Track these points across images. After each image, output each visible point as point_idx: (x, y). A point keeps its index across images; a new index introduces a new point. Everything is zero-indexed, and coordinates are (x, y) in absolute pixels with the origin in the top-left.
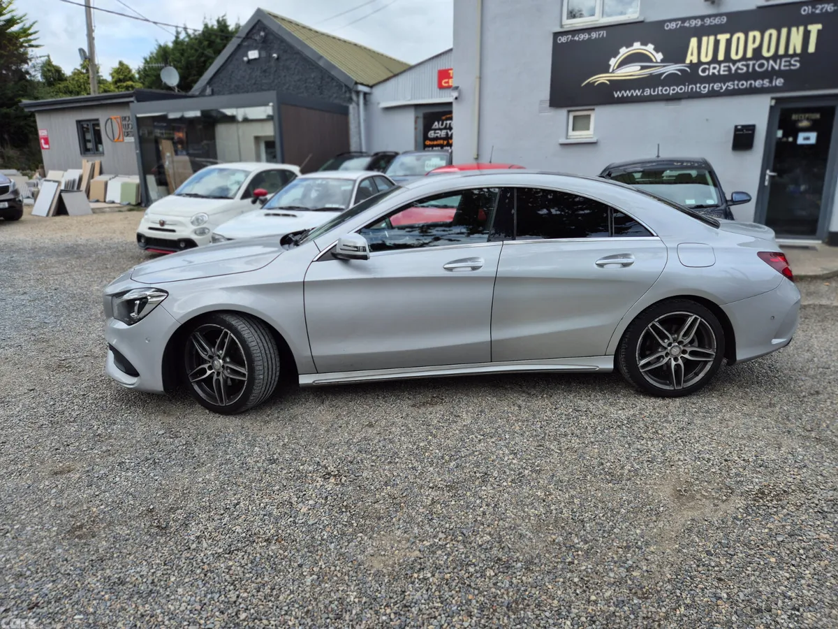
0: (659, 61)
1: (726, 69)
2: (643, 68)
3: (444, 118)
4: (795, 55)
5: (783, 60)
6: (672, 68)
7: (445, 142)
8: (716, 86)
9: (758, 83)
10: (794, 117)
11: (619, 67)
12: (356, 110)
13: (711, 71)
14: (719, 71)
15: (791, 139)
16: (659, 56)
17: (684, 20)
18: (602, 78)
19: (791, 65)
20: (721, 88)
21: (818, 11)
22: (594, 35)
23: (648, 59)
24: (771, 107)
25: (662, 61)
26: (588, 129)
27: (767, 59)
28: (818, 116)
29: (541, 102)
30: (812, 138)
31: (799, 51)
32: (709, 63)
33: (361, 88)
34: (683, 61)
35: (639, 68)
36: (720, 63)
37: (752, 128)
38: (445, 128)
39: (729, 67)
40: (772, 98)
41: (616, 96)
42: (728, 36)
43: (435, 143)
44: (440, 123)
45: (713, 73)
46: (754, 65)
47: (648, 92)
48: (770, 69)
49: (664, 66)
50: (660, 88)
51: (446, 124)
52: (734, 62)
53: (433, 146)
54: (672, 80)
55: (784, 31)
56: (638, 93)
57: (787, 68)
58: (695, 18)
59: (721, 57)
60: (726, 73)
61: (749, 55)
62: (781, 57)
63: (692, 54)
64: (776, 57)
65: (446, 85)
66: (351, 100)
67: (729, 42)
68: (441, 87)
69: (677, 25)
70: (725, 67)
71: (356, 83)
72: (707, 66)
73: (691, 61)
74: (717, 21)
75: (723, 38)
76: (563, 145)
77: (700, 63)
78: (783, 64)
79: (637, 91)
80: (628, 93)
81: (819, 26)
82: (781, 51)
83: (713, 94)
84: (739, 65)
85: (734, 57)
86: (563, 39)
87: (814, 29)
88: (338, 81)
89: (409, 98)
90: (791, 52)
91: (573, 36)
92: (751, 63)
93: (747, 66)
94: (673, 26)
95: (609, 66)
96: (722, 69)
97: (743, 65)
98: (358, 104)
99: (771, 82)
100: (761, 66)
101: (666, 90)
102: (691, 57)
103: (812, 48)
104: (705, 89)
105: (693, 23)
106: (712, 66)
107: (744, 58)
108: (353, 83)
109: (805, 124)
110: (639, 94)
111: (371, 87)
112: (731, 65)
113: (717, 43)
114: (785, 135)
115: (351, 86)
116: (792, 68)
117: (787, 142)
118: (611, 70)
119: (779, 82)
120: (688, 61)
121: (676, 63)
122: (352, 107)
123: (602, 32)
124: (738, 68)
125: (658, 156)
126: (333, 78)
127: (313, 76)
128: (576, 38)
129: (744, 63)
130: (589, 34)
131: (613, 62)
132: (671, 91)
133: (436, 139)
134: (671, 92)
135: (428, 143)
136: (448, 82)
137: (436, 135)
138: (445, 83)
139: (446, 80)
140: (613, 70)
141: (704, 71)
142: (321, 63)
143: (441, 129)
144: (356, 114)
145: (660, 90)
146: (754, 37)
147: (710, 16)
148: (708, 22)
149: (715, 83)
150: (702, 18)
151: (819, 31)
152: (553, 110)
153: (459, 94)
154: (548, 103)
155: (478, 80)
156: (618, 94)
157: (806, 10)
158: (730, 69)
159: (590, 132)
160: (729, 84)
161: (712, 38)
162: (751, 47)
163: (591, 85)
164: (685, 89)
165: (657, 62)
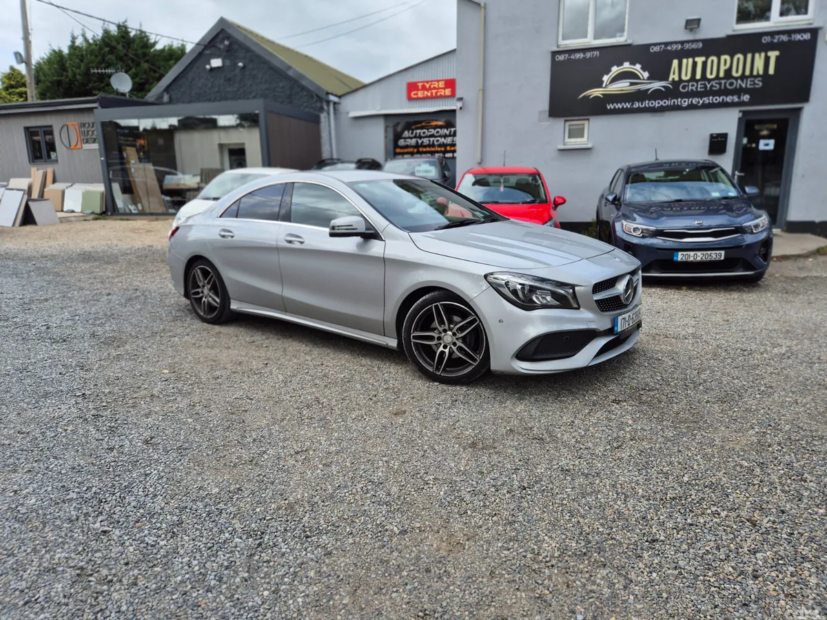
0: (645, 78)
1: (702, 86)
2: (632, 84)
3: (414, 127)
4: (758, 76)
5: (749, 80)
6: (657, 85)
7: (416, 150)
8: (695, 101)
9: (729, 99)
10: (757, 127)
11: (611, 82)
12: (327, 119)
13: (690, 88)
14: (697, 88)
15: (754, 145)
16: (646, 75)
17: (666, 44)
18: (596, 92)
19: (755, 84)
20: (699, 102)
21: (775, 41)
22: (588, 55)
23: (636, 77)
24: (740, 119)
25: (649, 78)
26: (583, 136)
27: (736, 79)
28: (775, 126)
29: (541, 112)
30: (772, 143)
31: (761, 72)
32: (688, 81)
33: (332, 98)
34: (666, 79)
35: (628, 84)
36: (698, 81)
37: (725, 136)
38: (415, 137)
39: (705, 84)
40: (740, 111)
41: (609, 108)
42: (703, 59)
43: (406, 150)
44: (410, 132)
45: (692, 90)
46: (725, 83)
47: (636, 105)
48: (738, 86)
49: (650, 83)
50: (647, 102)
51: (416, 133)
52: (709, 81)
53: (403, 154)
54: (657, 95)
55: (749, 56)
56: (628, 105)
57: (752, 87)
58: (676, 43)
59: (698, 76)
60: (703, 90)
61: (722, 74)
62: (747, 77)
63: (674, 73)
64: (743, 77)
65: (416, 96)
66: (322, 109)
67: (704, 63)
68: (410, 98)
69: (661, 48)
70: (701, 84)
71: (328, 93)
72: (686, 84)
73: (673, 79)
74: (694, 46)
75: (700, 60)
76: (560, 150)
77: (681, 81)
78: (749, 83)
79: (627, 104)
80: (619, 106)
81: (777, 53)
82: (747, 73)
83: (692, 107)
84: (713, 83)
85: (709, 76)
86: (561, 58)
87: (773, 55)
88: (308, 90)
89: (378, 108)
90: (755, 73)
91: (570, 55)
92: (723, 82)
93: (720, 84)
94: (656, 49)
95: (603, 81)
96: (699, 86)
97: (716, 83)
98: (329, 114)
99: (739, 98)
100: (731, 84)
101: (652, 103)
102: (674, 76)
103: (771, 71)
104: (685, 102)
105: (675, 47)
106: (690, 84)
107: (717, 77)
108: (324, 93)
109: (765, 133)
110: (629, 106)
111: (340, 97)
112: (707, 83)
113: (695, 64)
114: (750, 142)
115: (323, 96)
116: (757, 86)
117: (751, 148)
118: (604, 85)
119: (746, 98)
120: (670, 79)
121: (661, 80)
122: (323, 116)
123: (595, 53)
124: (712, 86)
125: (657, 159)
126: (303, 88)
127: (281, 85)
128: (573, 57)
129: (717, 81)
130: (584, 54)
131: (606, 78)
132: (656, 104)
133: (407, 147)
134: (657, 105)
135: (398, 150)
136: (417, 94)
137: (406, 143)
138: (414, 94)
139: (416, 92)
140: (606, 85)
141: (684, 87)
142: (290, 73)
143: (411, 138)
144: (327, 123)
145: (647, 104)
146: (725, 61)
147: (688, 42)
148: (687, 46)
149: (693, 98)
150: (682, 43)
151: (777, 58)
152: (551, 119)
153: (463, 104)
154: (547, 113)
155: (481, 92)
156: (610, 106)
157: (766, 40)
158: (706, 87)
159: (584, 139)
160: (705, 99)
161: (691, 60)
162: (723, 68)
163: (587, 97)
164: (668, 103)
165: (644, 79)
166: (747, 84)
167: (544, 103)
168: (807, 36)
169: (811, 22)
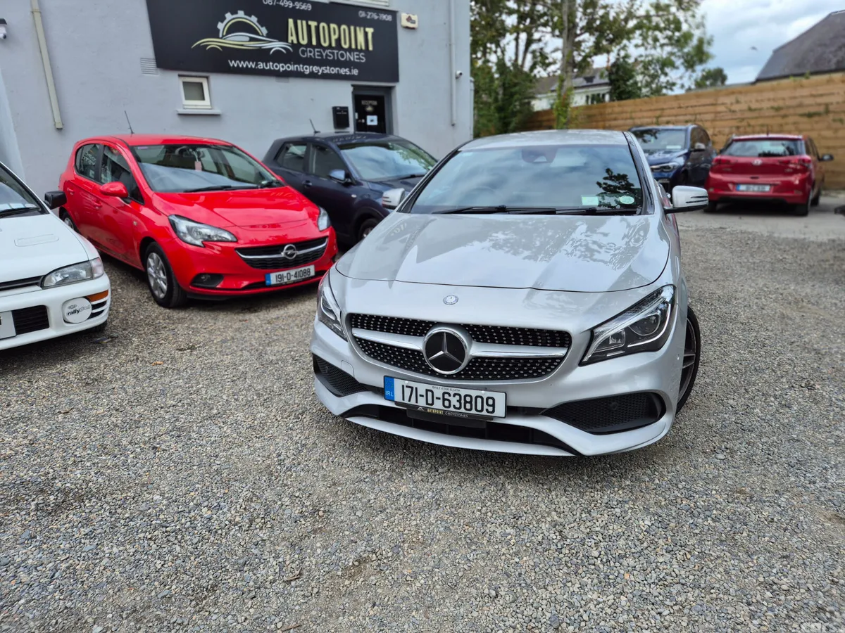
0: (265, 34)
1: (319, 54)
2: (252, 39)
4: (361, 51)
5: (355, 53)
6: (276, 45)
8: (315, 69)
9: (343, 71)
10: (363, 103)
11: (228, 33)
13: (309, 54)
14: (314, 55)
15: (363, 121)
16: (264, 31)
18: (212, 43)
19: (360, 59)
20: (319, 71)
21: (368, 17)
23: (253, 31)
24: (353, 93)
25: (268, 36)
27: (346, 50)
28: (376, 103)
29: (144, 60)
30: (375, 118)
31: (363, 48)
32: (306, 46)
34: (285, 39)
35: (248, 39)
36: (314, 47)
40: (353, 85)
41: (231, 65)
42: (315, 23)
45: (310, 56)
46: (337, 53)
47: (261, 66)
48: (348, 59)
49: (271, 42)
50: (271, 64)
52: (325, 49)
54: (278, 57)
55: (352, 28)
56: (251, 65)
57: (358, 61)
59: (314, 42)
60: (320, 58)
61: (334, 45)
62: (353, 51)
63: (292, 35)
64: (350, 50)
67: (317, 28)
69: (273, 2)
70: (318, 52)
72: (305, 49)
73: (292, 41)
74: (304, 7)
75: (313, 24)
76: (181, 115)
77: (299, 45)
78: (355, 56)
79: (251, 63)
80: (243, 64)
81: (372, 30)
82: (353, 46)
83: (313, 76)
84: (327, 52)
85: (323, 44)
87: (370, 31)
90: (359, 48)
92: (336, 51)
93: (333, 53)
94: (269, 2)
95: (218, 30)
96: (316, 54)
97: (330, 52)
99: (350, 71)
100: (342, 55)
101: (276, 66)
102: (292, 38)
103: (371, 48)
104: (308, 70)
105: (288, 4)
106: (308, 49)
107: (330, 47)
109: (369, 109)
110: (253, 67)
112: (322, 51)
113: (309, 27)
114: (361, 117)
116: (362, 61)
117: (361, 123)
118: (221, 36)
119: (355, 72)
120: (290, 41)
121: (280, 40)
124: (327, 55)
129: (330, 51)
131: (220, 26)
132: (281, 67)
134: (281, 69)
140: (223, 36)
141: (303, 52)
145: (270, 66)
146: (334, 29)
147: (298, 1)
148: (299, 6)
149: (313, 66)
150: (293, 0)
151: (373, 34)
152: (159, 70)
153: (7, 30)
154: (153, 64)
155: (37, 16)
156: (233, 64)
157: (362, 14)
158: (321, 55)
159: (207, 102)
160: (324, 68)
161: (304, 22)
162: (334, 37)
163: (202, 48)
164: (292, 68)
165: (263, 36)
166: (353, 57)
167: (146, 48)
168: (389, 18)
169: (387, 4)
